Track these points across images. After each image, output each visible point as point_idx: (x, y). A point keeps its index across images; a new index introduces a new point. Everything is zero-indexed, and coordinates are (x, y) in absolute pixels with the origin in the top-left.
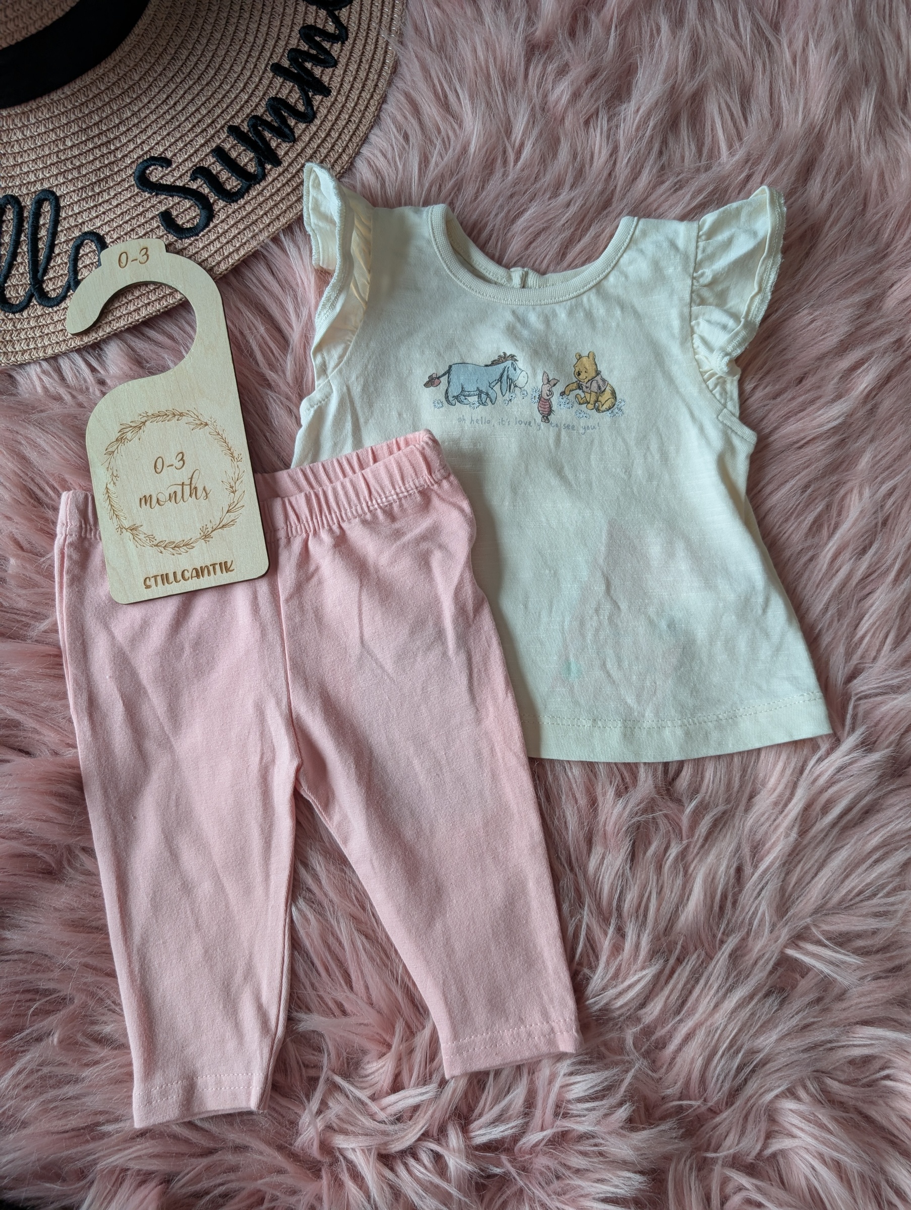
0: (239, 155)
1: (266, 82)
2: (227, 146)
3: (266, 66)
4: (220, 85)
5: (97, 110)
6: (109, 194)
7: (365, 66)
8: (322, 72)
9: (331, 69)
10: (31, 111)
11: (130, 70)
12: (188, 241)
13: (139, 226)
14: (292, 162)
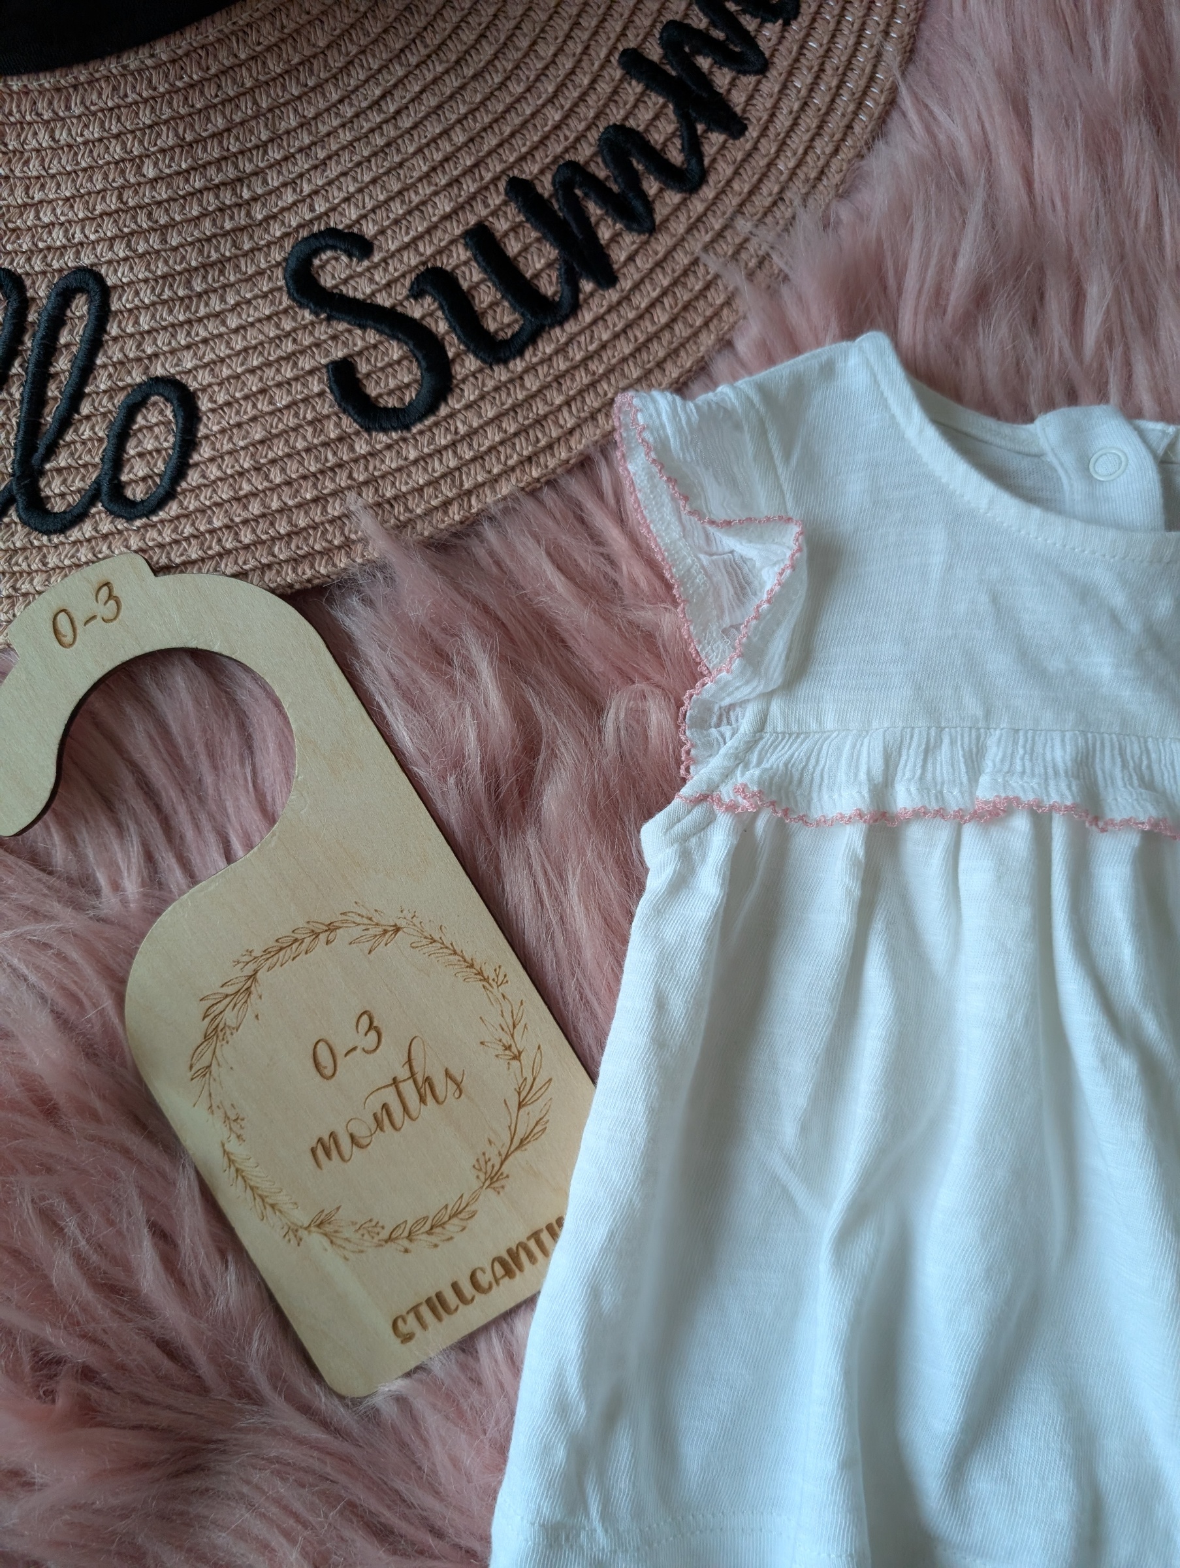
0: (526, 249)
1: (604, 88)
2: (501, 226)
3: (610, 53)
4: (503, 84)
5: (223, 103)
6: (223, 300)
7: (830, 80)
8: (733, 83)
9: (753, 79)
10: (75, 87)
11: (309, 22)
12: (383, 438)
13: (279, 385)
14: (642, 281)
